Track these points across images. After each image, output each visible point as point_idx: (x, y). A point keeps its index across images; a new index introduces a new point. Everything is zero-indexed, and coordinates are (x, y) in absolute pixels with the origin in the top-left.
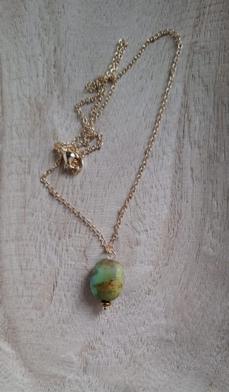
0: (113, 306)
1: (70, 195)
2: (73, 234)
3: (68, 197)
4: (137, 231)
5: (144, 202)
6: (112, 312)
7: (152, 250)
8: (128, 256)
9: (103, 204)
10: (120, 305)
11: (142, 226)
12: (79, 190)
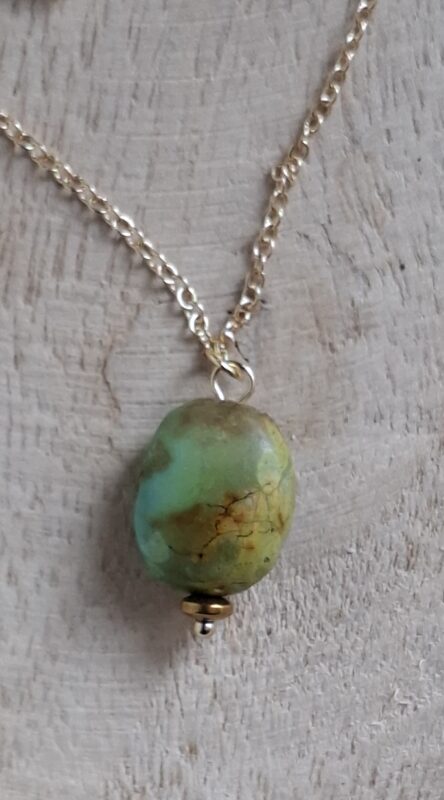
0: (240, 625)
1: (35, 94)
2: (49, 282)
3: (23, 102)
4: (355, 270)
5: (388, 132)
6: (234, 650)
7: (426, 356)
8: (311, 386)
9: (195, 137)
10: (276, 619)
11: (378, 244)
12: (78, 68)
